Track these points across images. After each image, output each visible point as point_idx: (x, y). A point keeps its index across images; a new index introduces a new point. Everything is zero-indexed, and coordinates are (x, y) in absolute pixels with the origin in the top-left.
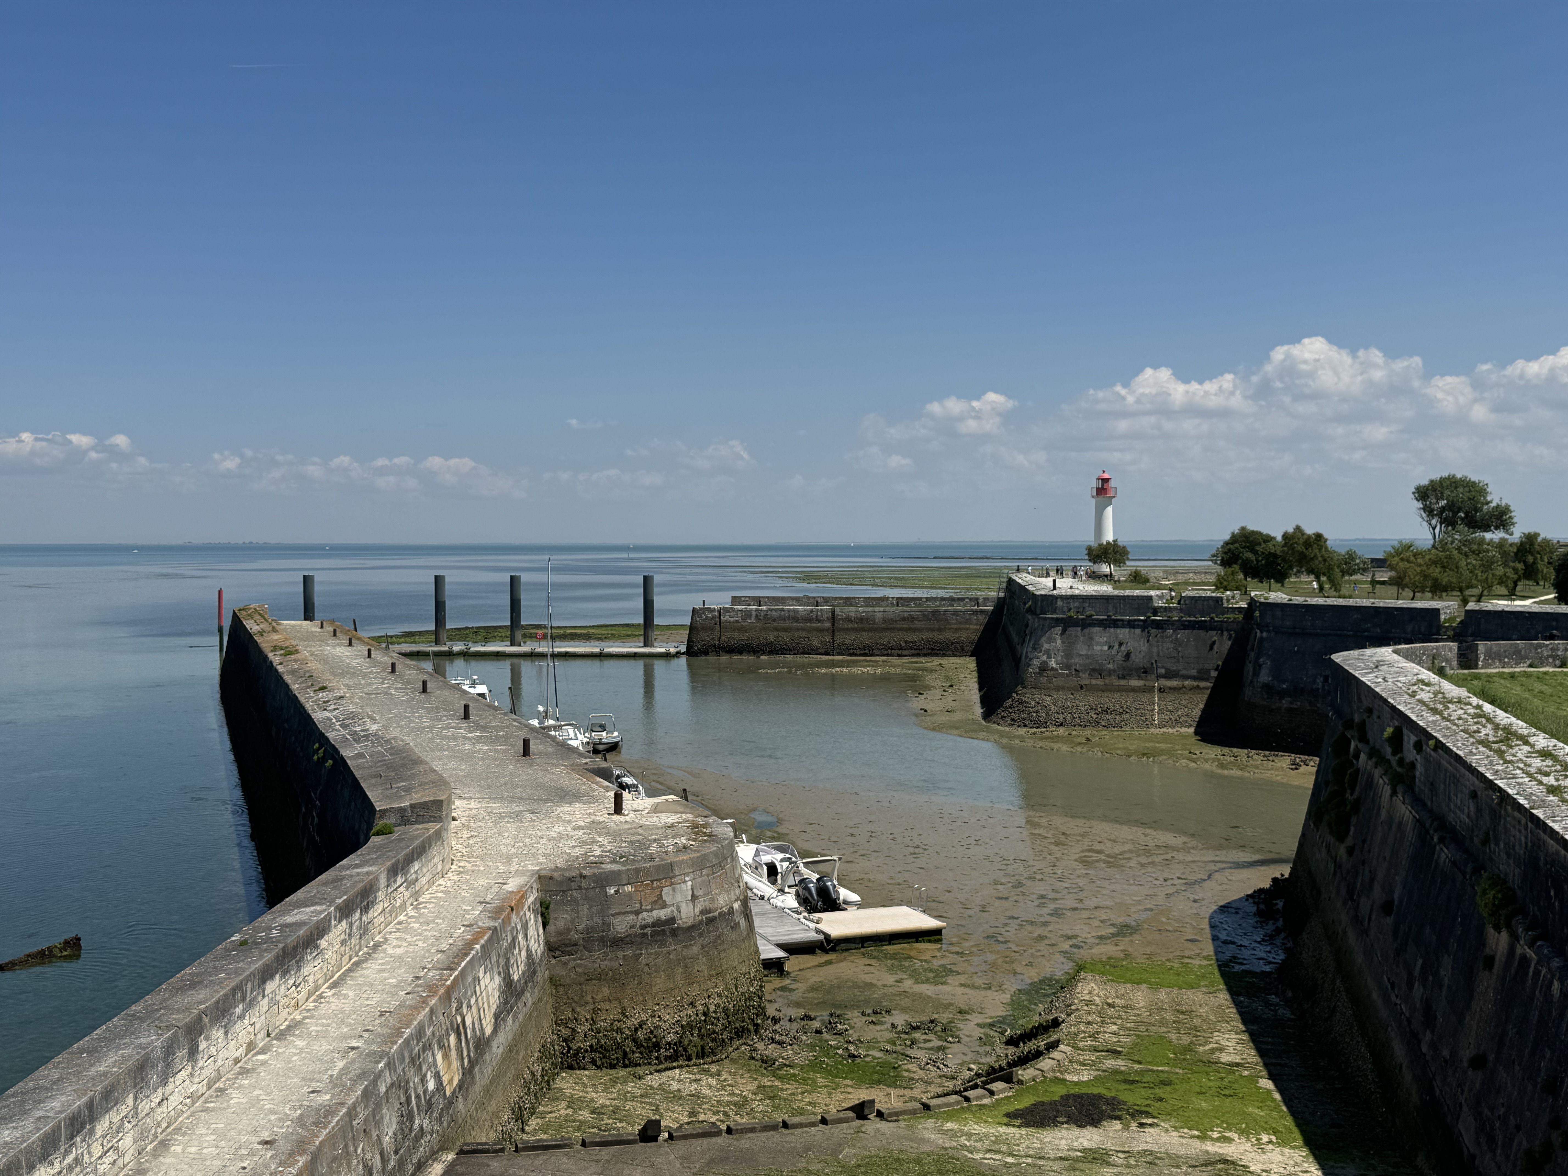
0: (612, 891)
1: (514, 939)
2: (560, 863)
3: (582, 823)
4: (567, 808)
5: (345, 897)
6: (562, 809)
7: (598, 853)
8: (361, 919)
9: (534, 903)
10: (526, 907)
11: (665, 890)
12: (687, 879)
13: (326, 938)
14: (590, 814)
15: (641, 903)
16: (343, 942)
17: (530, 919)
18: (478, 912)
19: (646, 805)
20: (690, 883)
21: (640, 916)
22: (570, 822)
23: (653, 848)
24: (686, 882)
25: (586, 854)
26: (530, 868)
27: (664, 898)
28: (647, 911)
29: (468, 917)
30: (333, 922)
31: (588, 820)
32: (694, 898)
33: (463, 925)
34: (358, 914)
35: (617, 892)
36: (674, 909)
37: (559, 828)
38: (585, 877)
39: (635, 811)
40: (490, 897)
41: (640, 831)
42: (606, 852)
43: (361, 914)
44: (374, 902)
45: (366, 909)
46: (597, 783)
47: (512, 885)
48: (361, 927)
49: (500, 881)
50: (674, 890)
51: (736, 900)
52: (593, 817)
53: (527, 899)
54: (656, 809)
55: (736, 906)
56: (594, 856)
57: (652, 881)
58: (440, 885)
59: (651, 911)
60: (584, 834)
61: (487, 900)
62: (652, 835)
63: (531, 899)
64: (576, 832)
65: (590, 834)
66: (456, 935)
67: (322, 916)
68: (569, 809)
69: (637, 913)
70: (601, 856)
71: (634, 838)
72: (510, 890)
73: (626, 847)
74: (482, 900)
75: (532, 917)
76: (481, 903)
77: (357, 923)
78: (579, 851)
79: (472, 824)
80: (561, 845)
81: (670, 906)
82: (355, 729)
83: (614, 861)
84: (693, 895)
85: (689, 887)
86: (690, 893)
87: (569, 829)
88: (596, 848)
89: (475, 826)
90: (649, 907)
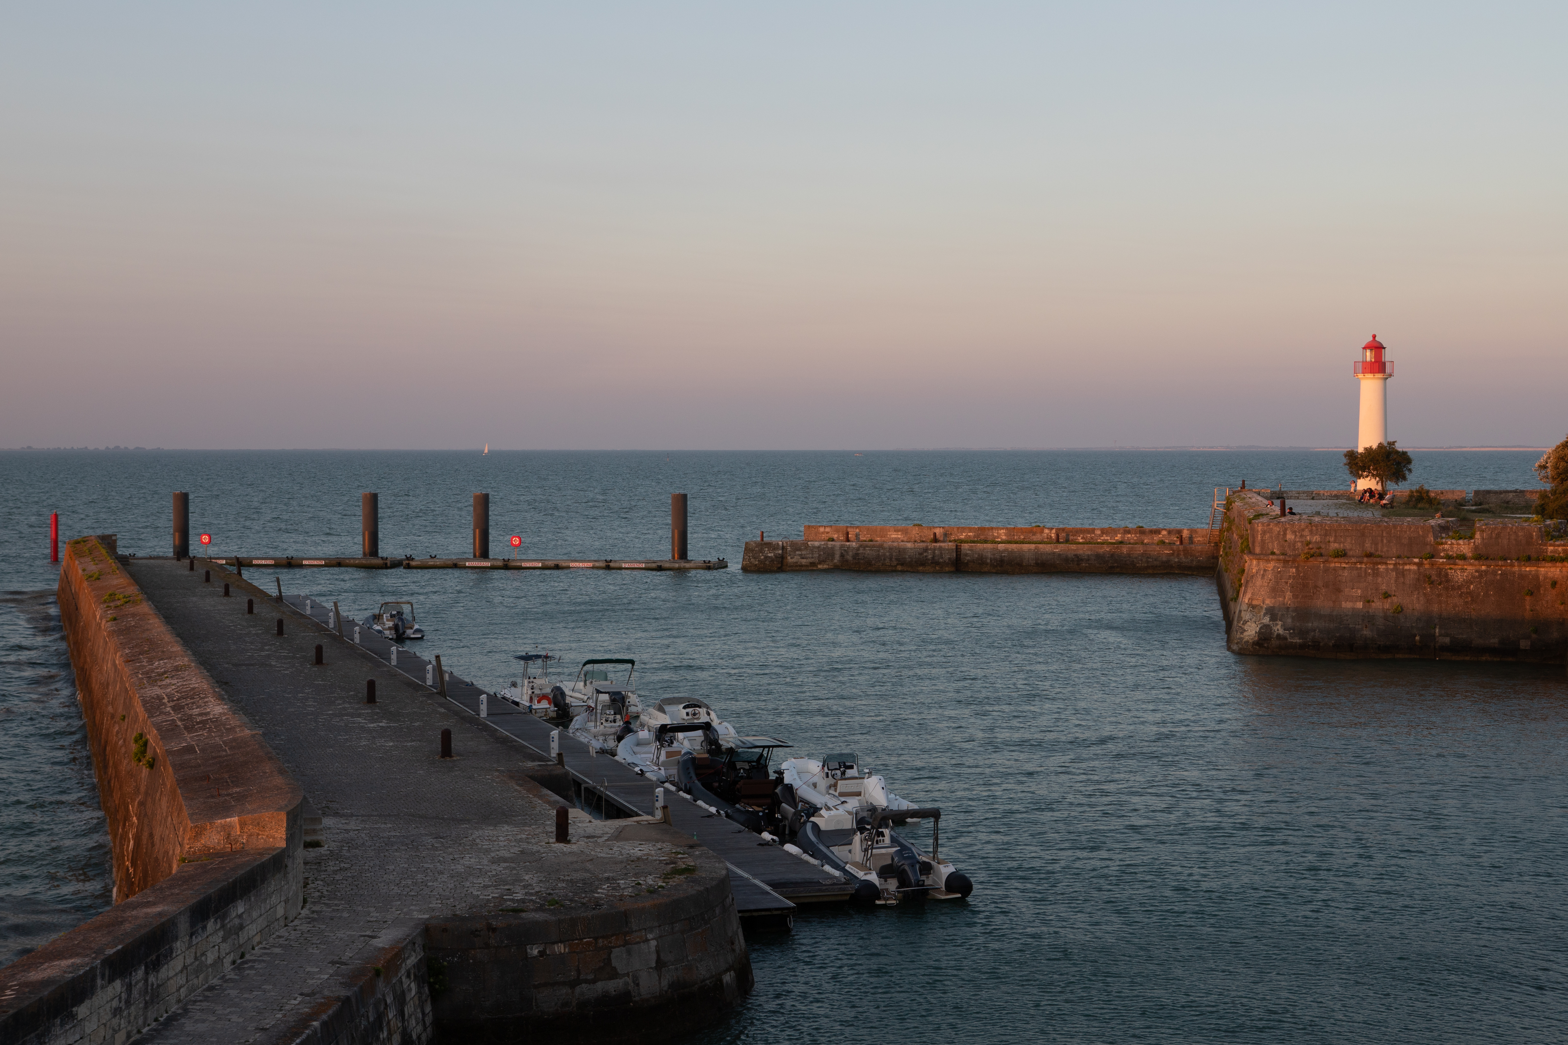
0: (535, 952)
1: (380, 1017)
2: (461, 909)
3: (507, 855)
4: (488, 831)
5: (120, 947)
6: (480, 832)
7: (519, 896)
8: (146, 980)
9: (417, 966)
10: (403, 971)
11: (616, 952)
12: (650, 936)
13: (87, 1003)
14: (521, 840)
15: (579, 972)
16: (117, 1012)
17: (410, 990)
18: (326, 977)
19: (607, 830)
20: (653, 943)
21: (578, 990)
22: (488, 851)
23: (603, 891)
24: (647, 940)
25: (501, 897)
26: (416, 915)
27: (615, 963)
28: (587, 981)
29: (311, 982)
30: (99, 982)
31: (516, 850)
32: (660, 965)
33: (301, 994)
34: (141, 973)
35: (542, 953)
36: (629, 980)
37: (470, 860)
38: (494, 930)
39: (588, 837)
40: (349, 954)
41: (589, 865)
42: (531, 894)
43: (147, 973)
44: (169, 955)
45: (155, 966)
46: (541, 797)
47: (385, 939)
48: (146, 992)
49: (368, 933)
50: (629, 952)
51: (728, 970)
52: (524, 845)
53: (404, 960)
54: (619, 836)
55: (728, 978)
56: (512, 900)
57: (596, 939)
58: (280, 937)
59: (594, 981)
60: (505, 868)
61: (344, 959)
62: (605, 872)
63: (412, 961)
64: (494, 867)
65: (514, 868)
66: (288, 1007)
67: (81, 972)
68: (491, 833)
69: (573, 984)
70: (523, 901)
71: (576, 876)
72: (381, 945)
73: (564, 888)
74: (336, 958)
75: (413, 985)
76: (333, 963)
77: (141, 984)
78: (493, 894)
79: (344, 853)
80: (468, 884)
81: (624, 975)
82: (190, 712)
83: (540, 909)
84: (658, 960)
85: (653, 949)
86: (654, 957)
87: (486, 863)
88: (517, 889)
89: (348, 854)
90: (591, 977)
